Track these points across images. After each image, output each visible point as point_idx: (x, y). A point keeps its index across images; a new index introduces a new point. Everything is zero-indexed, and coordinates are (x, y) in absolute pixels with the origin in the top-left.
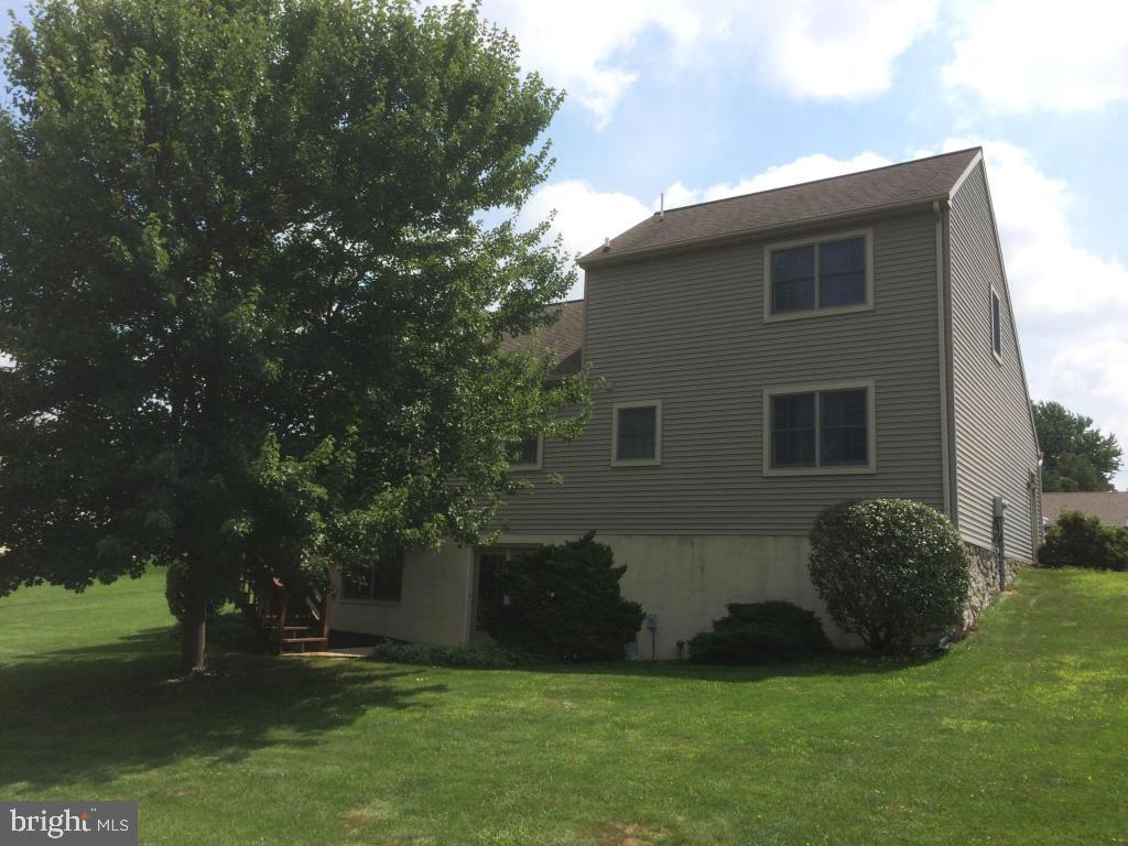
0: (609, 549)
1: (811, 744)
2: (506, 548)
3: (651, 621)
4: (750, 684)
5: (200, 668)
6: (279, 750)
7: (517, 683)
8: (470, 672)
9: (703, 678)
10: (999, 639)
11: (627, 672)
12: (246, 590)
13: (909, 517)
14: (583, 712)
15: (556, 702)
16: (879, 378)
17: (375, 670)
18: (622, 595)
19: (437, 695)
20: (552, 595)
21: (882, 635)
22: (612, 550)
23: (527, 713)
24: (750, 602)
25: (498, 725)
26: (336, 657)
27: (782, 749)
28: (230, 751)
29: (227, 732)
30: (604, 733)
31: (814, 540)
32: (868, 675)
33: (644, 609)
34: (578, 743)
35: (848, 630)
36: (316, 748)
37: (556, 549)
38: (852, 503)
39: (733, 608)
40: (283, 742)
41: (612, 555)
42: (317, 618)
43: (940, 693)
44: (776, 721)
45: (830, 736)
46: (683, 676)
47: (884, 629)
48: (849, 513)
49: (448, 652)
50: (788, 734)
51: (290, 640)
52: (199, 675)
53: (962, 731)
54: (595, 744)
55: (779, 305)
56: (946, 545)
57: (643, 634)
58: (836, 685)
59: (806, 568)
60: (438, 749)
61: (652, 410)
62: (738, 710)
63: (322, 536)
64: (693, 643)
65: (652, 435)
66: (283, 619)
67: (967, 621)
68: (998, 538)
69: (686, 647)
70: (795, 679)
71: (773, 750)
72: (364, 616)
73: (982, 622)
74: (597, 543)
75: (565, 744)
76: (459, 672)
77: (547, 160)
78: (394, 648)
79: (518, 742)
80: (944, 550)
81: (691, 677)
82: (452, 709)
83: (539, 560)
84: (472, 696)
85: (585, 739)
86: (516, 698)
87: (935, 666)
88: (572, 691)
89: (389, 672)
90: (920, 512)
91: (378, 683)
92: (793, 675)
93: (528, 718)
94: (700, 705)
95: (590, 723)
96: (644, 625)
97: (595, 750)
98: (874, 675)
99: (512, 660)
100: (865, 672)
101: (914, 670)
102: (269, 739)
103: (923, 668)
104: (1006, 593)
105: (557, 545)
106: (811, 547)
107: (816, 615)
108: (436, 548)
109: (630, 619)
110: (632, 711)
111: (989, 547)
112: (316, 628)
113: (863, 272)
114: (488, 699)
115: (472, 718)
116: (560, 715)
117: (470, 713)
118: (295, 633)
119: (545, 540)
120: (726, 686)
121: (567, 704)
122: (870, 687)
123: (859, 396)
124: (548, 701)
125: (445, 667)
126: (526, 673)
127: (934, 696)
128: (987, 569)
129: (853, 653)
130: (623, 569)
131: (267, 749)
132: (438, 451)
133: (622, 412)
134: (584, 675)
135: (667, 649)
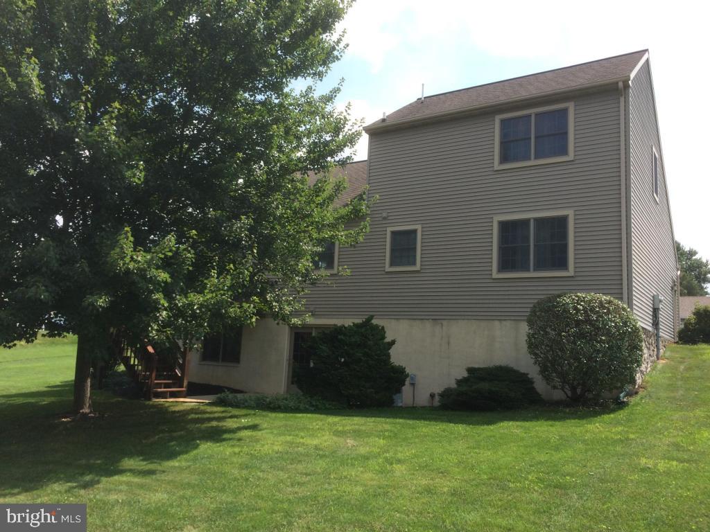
0: (383, 327)
1: (541, 480)
2: (312, 328)
3: (412, 379)
4: (485, 427)
5: (86, 410)
6: (124, 478)
7: (314, 424)
8: (282, 415)
9: (450, 422)
10: (663, 394)
11: (395, 416)
12: (129, 354)
13: (601, 305)
14: (361, 448)
15: (342, 440)
16: (576, 208)
17: (215, 412)
18: (392, 360)
19: (254, 433)
20: (343, 360)
21: (579, 391)
22: (386, 330)
23: (320, 449)
24: (482, 366)
25: (297, 459)
26: (190, 402)
27: (518, 484)
28: (88, 478)
29: (92, 461)
30: (377, 467)
31: (531, 323)
32: (573, 421)
33: (407, 371)
34: (356, 476)
35: (555, 387)
36: (154, 477)
37: (345, 328)
38: (559, 296)
39: (470, 370)
40: (130, 471)
41: (385, 333)
42: (180, 375)
43: (632, 436)
44: (509, 459)
45: (555, 472)
46: (435, 420)
47: (580, 387)
48: (558, 303)
49: (268, 400)
50: (521, 470)
51: (159, 390)
52: (85, 415)
53: (658, 470)
54: (369, 477)
55: (505, 158)
56: (629, 326)
57: (406, 389)
58: (551, 429)
59: (525, 342)
60: (247, 480)
61: (415, 231)
62: (479, 448)
63: (165, 313)
64: (442, 395)
65: (415, 249)
66: (154, 375)
67: (638, 381)
68: (656, 324)
69: (437, 398)
70: (518, 423)
71: (511, 485)
72: (216, 373)
73: (647, 382)
74: (375, 324)
75: (346, 477)
76: (273, 415)
77: (342, 45)
78: (231, 396)
79: (310, 475)
80: (627, 330)
81: (442, 421)
82: (263, 445)
83: (334, 336)
84: (280, 435)
85: (362, 472)
86: (312, 436)
87: (621, 415)
88: (354, 431)
89: (224, 415)
90: (610, 302)
91: (214, 424)
92: (517, 421)
93: (320, 454)
94: (450, 443)
95: (366, 458)
96: (407, 382)
97: (370, 483)
98: (576, 420)
99: (313, 406)
100: (569, 418)
101: (606, 417)
102: (121, 468)
103: (612, 416)
104: (661, 361)
105: (346, 326)
106: (527, 328)
107: (529, 376)
108: (252, 323)
109: (397, 378)
110: (399, 449)
111: (650, 329)
112: (178, 382)
113: (566, 133)
114: (291, 437)
115: (277, 453)
116: (344, 450)
117: (276, 448)
118: (163, 386)
119: (338, 322)
120: (468, 428)
121: (350, 442)
122: (578, 430)
123: (563, 221)
124: (335, 438)
125: (265, 411)
126: (322, 416)
127: (627, 439)
128: (649, 344)
129: (558, 404)
130: (393, 342)
131: (116, 477)
132: (255, 251)
133: (393, 233)
134: (364, 418)
135: (423, 399)
